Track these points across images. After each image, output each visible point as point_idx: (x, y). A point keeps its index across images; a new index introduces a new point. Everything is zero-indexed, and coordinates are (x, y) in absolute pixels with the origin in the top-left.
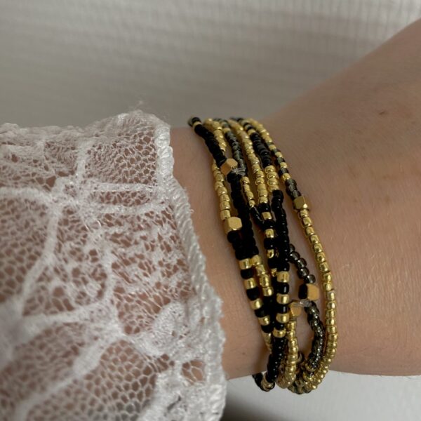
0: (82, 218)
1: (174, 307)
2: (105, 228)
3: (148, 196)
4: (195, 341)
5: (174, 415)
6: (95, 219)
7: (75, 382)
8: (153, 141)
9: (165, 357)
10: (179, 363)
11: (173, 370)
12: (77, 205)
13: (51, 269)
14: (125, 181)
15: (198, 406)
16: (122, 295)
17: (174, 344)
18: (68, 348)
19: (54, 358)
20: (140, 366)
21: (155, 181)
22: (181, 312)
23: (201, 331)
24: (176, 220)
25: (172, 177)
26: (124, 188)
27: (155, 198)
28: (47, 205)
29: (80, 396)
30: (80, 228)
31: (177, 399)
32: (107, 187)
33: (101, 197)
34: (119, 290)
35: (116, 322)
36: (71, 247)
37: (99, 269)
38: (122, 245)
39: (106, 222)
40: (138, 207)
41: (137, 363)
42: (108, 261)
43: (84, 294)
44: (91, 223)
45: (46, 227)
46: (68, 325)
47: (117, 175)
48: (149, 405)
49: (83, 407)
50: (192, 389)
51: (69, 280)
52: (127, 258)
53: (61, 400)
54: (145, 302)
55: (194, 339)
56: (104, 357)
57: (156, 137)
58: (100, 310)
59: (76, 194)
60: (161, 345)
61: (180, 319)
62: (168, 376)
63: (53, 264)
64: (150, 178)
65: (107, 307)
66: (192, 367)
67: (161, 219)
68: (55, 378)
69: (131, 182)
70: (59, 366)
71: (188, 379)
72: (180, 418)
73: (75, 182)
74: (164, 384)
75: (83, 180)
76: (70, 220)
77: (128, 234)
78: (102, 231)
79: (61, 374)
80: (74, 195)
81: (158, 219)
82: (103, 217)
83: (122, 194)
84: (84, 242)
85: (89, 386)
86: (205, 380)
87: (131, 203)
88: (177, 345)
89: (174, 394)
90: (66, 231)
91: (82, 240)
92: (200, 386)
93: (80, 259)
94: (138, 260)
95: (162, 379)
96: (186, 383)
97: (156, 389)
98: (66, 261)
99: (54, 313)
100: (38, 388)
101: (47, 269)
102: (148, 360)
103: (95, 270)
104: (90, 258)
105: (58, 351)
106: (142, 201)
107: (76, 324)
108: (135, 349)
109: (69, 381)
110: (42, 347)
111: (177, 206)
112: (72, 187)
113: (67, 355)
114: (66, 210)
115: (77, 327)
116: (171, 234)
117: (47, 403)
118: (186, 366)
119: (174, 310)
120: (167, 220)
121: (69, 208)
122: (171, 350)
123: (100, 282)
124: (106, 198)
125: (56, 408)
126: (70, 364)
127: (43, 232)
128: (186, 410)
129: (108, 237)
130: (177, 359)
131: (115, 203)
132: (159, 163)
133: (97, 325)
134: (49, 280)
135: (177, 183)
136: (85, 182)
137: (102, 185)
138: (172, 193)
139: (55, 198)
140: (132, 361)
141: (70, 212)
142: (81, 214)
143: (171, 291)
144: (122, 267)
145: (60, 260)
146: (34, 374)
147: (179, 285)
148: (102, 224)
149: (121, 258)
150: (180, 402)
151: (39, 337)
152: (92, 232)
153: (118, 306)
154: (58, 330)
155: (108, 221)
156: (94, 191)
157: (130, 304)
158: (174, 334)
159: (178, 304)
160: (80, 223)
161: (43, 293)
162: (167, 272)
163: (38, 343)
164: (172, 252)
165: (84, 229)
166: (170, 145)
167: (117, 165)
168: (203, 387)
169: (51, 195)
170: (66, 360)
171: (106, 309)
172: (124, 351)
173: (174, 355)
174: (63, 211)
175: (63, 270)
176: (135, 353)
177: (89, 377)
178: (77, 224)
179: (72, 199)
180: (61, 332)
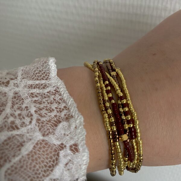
0: (22, 95)
1: (63, 124)
2: (31, 98)
3: (48, 85)
4: (74, 136)
5: (69, 167)
6: (27, 95)
7: (23, 157)
8: (48, 63)
9: (62, 144)
10: (68, 146)
11: (66, 149)
12: (19, 90)
13: (9, 114)
14: (38, 79)
15: (78, 163)
16: (40, 122)
17: (65, 138)
18: (19, 144)
19: (13, 148)
20: (51, 149)
21: (50, 78)
22: (66, 125)
23: (75, 131)
24: (61, 92)
25: (57, 76)
26: (37, 82)
27: (51, 85)
28: (6, 92)
29: (25, 162)
30: (21, 99)
31: (69, 161)
32: (31, 82)
33: (28, 86)
34: (38, 120)
35: (38, 132)
36: (18, 106)
37: (29, 113)
38: (38, 104)
39: (31, 96)
40: (44, 90)
41: (50, 148)
42: (33, 110)
43: (24, 123)
44: (25, 97)
45: (7, 101)
46: (17, 135)
47: (34, 77)
48: (58, 164)
49: (27, 166)
50: (75, 156)
51: (17, 118)
52: (41, 108)
53: (18, 164)
54: (50, 123)
55: (73, 135)
56: (34, 147)
57: (49, 61)
58: (31, 129)
59: (18, 86)
60: (59, 140)
61: (66, 128)
62: (64, 151)
63: (10, 113)
64: (48, 78)
65: (34, 127)
66: (74, 147)
67: (54, 93)
68: (14, 156)
69: (40, 80)
70: (16, 151)
71: (72, 152)
72: (71, 168)
73: (17, 81)
74: (63, 155)
75: (21, 80)
76: (17, 96)
77: (40, 100)
78: (30, 99)
79: (16, 154)
80: (17, 86)
81: (53, 93)
82: (30, 94)
83: (37, 85)
84: (22, 104)
85: (29, 158)
86: (80, 151)
87: (41, 88)
88: (66, 138)
89: (67, 159)
90: (15, 101)
91: (21, 103)
92: (78, 154)
93: (21, 110)
94: (45, 108)
95: (62, 153)
96: (72, 154)
97: (60, 158)
98: (15, 111)
99: (11, 131)
100: (8, 161)
101: (7, 114)
102: (55, 146)
103: (28, 114)
104: (25, 109)
105: (14, 146)
106: (45, 87)
107: (21, 134)
108: (48, 142)
109: (20, 157)
110: (7, 144)
111: (60, 87)
112: (16, 83)
113: (18, 146)
114: (15, 93)
115: (21, 136)
116: (59, 98)
117: (12, 166)
118: (71, 146)
119: (63, 125)
120: (57, 93)
121: (16, 92)
122: (64, 141)
123: (30, 118)
124: (31, 87)
125: (16, 168)
126: (20, 150)
127: (6, 102)
128: (73, 164)
129: (32, 102)
130: (67, 144)
131: (34, 88)
132: (51, 71)
133: (30, 134)
134: (8, 118)
135: (59, 79)
136: (21, 81)
137: (28, 82)
138: (57, 82)
139: (10, 89)
140: (48, 147)
141: (16, 93)
142: (21, 94)
143: (62, 118)
144: (39, 112)
145: (13, 111)
146: (5, 156)
147: (65, 115)
148: (30, 97)
149: (38, 108)
150: (71, 162)
151: (5, 141)
152: (26, 100)
153: (39, 126)
154: (13, 137)
155: (32, 95)
156: (26, 84)
157: (43, 125)
158: (64, 134)
159: (65, 122)
160: (21, 97)
161: (6, 123)
162: (60, 111)
163: (5, 143)
164: (61, 104)
165: (23, 99)
166: (55, 64)
167: (34, 73)
168: (79, 155)
169: (8, 88)
170: (18, 149)
171: (34, 128)
172: (44, 144)
173: (65, 143)
174: (14, 93)
175: (14, 115)
176: (49, 144)
177: (28, 155)
178: (20, 97)
179: (17, 88)
180: (14, 138)
